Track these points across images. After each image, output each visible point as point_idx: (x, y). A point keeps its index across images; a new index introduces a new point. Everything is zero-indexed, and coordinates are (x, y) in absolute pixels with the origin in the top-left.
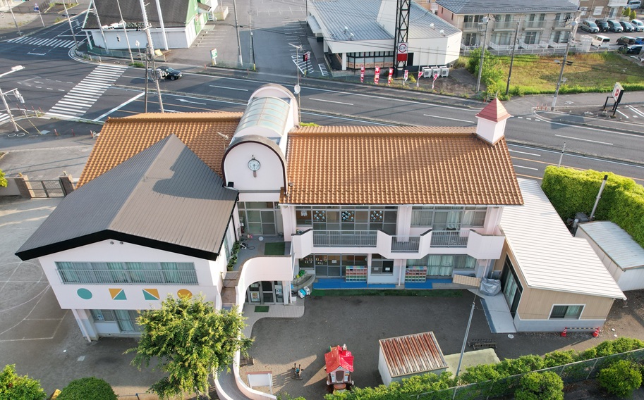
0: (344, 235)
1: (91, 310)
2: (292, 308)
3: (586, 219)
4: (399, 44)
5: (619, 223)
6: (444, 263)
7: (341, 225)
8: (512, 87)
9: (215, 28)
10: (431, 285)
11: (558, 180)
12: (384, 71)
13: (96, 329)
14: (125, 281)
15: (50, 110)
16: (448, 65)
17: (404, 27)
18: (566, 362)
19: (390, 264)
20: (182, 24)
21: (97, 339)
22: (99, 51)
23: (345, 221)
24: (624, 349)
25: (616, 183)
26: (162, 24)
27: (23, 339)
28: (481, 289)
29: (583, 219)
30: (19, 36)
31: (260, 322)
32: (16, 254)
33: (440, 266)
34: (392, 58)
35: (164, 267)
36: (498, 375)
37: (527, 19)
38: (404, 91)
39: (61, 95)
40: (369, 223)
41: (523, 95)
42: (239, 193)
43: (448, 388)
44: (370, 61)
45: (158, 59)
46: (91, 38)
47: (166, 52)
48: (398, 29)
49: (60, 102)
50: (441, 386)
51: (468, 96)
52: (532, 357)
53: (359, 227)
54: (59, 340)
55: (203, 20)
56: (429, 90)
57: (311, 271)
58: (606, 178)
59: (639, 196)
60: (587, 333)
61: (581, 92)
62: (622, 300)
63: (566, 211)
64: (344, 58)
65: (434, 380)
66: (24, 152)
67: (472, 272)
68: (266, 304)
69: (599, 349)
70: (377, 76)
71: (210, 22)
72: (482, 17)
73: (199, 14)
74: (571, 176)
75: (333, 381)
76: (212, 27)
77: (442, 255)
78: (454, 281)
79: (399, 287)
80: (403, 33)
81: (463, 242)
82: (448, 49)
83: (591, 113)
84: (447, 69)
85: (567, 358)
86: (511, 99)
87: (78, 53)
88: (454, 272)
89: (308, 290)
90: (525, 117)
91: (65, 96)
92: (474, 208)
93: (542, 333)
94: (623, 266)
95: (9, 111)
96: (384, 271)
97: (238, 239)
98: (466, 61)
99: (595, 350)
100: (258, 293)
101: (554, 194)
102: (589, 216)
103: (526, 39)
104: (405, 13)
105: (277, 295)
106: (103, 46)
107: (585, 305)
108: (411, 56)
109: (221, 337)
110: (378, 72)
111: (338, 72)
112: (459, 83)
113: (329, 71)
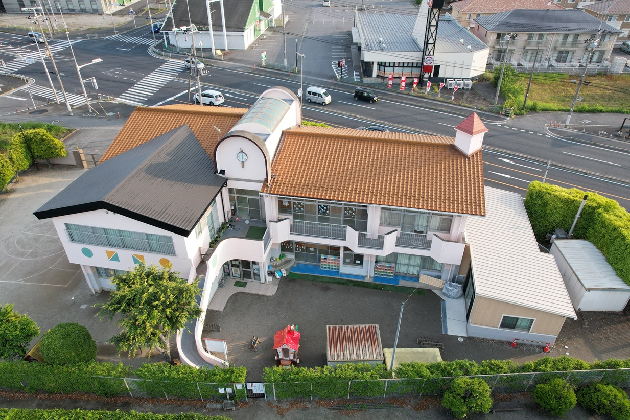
0: (319, 226)
1: (96, 267)
2: (266, 286)
3: (564, 236)
4: (426, 57)
5: (595, 243)
6: (412, 262)
7: (317, 217)
8: (530, 103)
9: (272, 34)
10: (398, 282)
11: (540, 195)
12: (411, 80)
13: (98, 283)
14: (118, 246)
15: (121, 96)
16: (472, 79)
17: (431, 41)
18: (501, 372)
19: (360, 257)
20: (242, 29)
21: (99, 292)
22: (172, 48)
23: (321, 214)
24: (565, 368)
25: (598, 203)
26: (224, 28)
27: (44, 284)
28: (444, 290)
29: (561, 236)
30: (115, 34)
31: (236, 295)
32: (34, 213)
33: (409, 265)
34: (420, 69)
35: (149, 237)
36: (429, 374)
37: (560, 38)
38: (425, 100)
39: (132, 85)
40: (342, 218)
41: (540, 112)
42: (227, 180)
43: (378, 379)
44: (398, 71)
45: (216, 58)
46: (168, 38)
47: (225, 52)
48: (426, 43)
49: (130, 89)
50: (372, 376)
51: (485, 108)
52: (466, 362)
53: (334, 221)
54: (71, 289)
55: (263, 26)
56: (449, 101)
57: (291, 256)
58: (585, 197)
59: (618, 218)
60: (538, 347)
61: (601, 111)
62: (572, 319)
63: (546, 226)
64: (375, 67)
65: (368, 370)
66: (91, 130)
67: (438, 274)
68: (245, 280)
69: (537, 365)
70: (403, 84)
71: (270, 28)
72: (504, 35)
73: (260, 21)
74: (553, 193)
75: (280, 357)
76: (270, 33)
77: (410, 255)
78: (420, 281)
79: (367, 280)
80: (430, 47)
81: (427, 245)
82: (473, 64)
83: (605, 133)
84: (470, 82)
85: (502, 368)
86: (527, 115)
87: (155, 49)
88: (421, 272)
89: (285, 272)
90: (535, 132)
91: (135, 85)
92: (441, 215)
93: (493, 341)
94: (587, 286)
95: (86, 95)
96: (355, 263)
97: (227, 221)
98: (491, 76)
99: (533, 365)
100: (238, 269)
101: (535, 208)
102: (568, 233)
103: (558, 57)
104: (433, 29)
105: (255, 274)
106: (175, 45)
107: (535, 319)
108: (437, 68)
109: (171, 304)
110: (404, 81)
111: (368, 79)
112: (479, 96)
113: (361, 77)
